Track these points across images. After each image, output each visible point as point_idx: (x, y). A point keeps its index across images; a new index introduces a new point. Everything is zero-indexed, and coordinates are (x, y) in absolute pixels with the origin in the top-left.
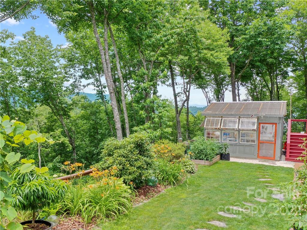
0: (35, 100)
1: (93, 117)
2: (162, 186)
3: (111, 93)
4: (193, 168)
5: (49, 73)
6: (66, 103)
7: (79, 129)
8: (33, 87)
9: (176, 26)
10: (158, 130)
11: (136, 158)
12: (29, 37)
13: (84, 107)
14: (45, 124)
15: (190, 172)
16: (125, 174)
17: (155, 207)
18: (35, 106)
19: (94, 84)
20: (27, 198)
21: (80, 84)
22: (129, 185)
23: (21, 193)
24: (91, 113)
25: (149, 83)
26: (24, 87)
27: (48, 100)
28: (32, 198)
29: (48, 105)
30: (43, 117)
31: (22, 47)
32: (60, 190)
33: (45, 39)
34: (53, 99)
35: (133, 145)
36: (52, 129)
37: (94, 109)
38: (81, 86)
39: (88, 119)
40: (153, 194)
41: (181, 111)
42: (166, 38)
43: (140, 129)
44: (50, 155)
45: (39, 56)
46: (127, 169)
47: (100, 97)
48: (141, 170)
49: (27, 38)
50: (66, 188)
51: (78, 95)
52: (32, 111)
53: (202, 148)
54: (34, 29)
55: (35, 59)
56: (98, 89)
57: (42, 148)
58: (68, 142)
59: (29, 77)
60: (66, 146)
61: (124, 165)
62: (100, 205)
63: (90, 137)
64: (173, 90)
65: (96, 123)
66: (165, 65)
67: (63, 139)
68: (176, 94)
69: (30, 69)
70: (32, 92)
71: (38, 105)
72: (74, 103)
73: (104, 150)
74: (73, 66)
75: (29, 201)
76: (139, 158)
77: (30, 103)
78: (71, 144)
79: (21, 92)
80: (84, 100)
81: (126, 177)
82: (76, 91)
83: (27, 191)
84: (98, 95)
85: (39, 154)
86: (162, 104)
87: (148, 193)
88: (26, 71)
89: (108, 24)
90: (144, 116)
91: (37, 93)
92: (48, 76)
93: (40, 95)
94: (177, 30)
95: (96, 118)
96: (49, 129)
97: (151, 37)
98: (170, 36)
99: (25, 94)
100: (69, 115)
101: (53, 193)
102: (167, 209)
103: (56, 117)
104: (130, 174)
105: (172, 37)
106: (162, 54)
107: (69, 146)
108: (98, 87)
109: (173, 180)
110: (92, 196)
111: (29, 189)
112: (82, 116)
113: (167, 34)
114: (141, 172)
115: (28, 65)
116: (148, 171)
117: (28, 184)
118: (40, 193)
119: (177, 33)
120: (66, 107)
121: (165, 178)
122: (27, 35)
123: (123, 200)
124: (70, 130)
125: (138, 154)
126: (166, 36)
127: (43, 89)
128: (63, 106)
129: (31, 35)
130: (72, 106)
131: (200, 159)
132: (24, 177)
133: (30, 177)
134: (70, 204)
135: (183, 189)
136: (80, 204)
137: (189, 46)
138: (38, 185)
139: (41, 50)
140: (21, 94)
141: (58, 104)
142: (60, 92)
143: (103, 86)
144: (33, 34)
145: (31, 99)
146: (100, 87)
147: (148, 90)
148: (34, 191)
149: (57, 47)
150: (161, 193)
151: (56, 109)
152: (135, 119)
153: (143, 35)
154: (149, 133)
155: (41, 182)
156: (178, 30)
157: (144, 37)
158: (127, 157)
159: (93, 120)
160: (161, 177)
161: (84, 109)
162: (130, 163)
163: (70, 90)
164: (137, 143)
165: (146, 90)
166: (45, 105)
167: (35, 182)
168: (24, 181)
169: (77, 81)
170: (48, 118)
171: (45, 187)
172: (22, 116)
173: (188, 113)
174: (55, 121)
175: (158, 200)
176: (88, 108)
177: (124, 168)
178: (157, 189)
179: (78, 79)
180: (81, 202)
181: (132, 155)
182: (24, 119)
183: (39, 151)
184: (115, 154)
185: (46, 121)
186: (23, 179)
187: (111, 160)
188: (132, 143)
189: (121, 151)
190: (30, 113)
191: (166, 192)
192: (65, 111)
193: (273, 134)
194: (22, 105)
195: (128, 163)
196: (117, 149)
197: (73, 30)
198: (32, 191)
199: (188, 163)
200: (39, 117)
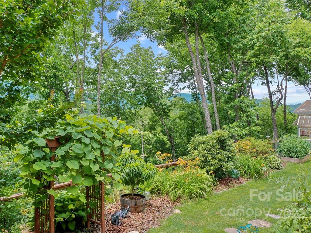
0: (140, 103)
1: (190, 117)
2: (245, 179)
3: (202, 95)
4: (279, 165)
5: (151, 79)
6: (166, 105)
7: (177, 128)
8: (138, 92)
9: (262, 29)
10: (247, 128)
11: (217, 152)
12: (135, 49)
13: (182, 108)
14: (149, 124)
15: (276, 168)
16: (208, 165)
17: (233, 195)
18: (140, 108)
19: (190, 87)
20: (128, 175)
21: (178, 88)
22: (211, 174)
23: (124, 171)
24: (188, 113)
25: (237, 84)
26: (131, 92)
27: (150, 102)
28: (131, 175)
29: (151, 107)
30: (147, 117)
31: (129, 58)
32: (151, 171)
33: (149, 50)
34: (154, 102)
35: (214, 141)
36: (154, 128)
37: (191, 110)
38: (178, 89)
39: (186, 118)
40: (234, 185)
41: (276, 109)
42: (252, 42)
43: (230, 127)
44: (153, 151)
45: (143, 65)
46: (209, 161)
47: (194, 99)
48: (221, 162)
49: (134, 50)
50: (155, 170)
51: (176, 98)
52: (138, 113)
53: (291, 145)
54: (139, 42)
55: (140, 68)
56: (193, 91)
57: (145, 145)
58: (167, 140)
59: (135, 83)
60: (165, 143)
61: (207, 157)
62: (184, 188)
63: (188, 136)
64: (268, 89)
65: (194, 122)
66: (252, 67)
67: (162, 136)
68: (271, 92)
69: (136, 76)
70: (138, 96)
71: (142, 107)
72: (173, 105)
73: (190, 145)
74: (171, 72)
75: (130, 177)
76: (221, 152)
77: (136, 105)
78: (170, 142)
79: (129, 96)
80: (182, 101)
81: (209, 168)
82: (174, 93)
83: (128, 170)
84: (193, 97)
85: (142, 149)
86: (251, 104)
87: (229, 183)
88: (133, 79)
89: (199, 34)
90: (233, 115)
91: (142, 97)
92: (150, 82)
93: (144, 98)
94: (262, 33)
95: (193, 118)
96: (152, 128)
97: (239, 42)
98: (256, 40)
99: (132, 98)
100: (169, 115)
101: (146, 173)
102: (244, 197)
103: (157, 117)
104: (212, 165)
105: (258, 40)
106: (253, 55)
107: (168, 143)
108: (193, 89)
109: (254, 173)
110: (177, 181)
111: (130, 168)
112: (180, 116)
113: (254, 38)
114: (222, 164)
115: (134, 73)
116: (229, 163)
117: (129, 165)
118: (137, 171)
119: (263, 36)
120: (166, 109)
121: (247, 172)
122: (134, 47)
123: (203, 185)
124: (169, 129)
125: (219, 149)
126: (252, 40)
127: (146, 94)
128: (164, 107)
129: (137, 48)
130: (171, 107)
131: (290, 157)
132: (126, 160)
133: (131, 161)
134: (161, 186)
135: (264, 182)
136: (168, 186)
137: (276, 48)
138: (135, 166)
139: (145, 60)
140: (129, 98)
141: (159, 106)
142: (160, 95)
143: (197, 88)
144: (139, 46)
145: (136, 102)
146: (195, 90)
147: (236, 91)
148: (132, 170)
149: (158, 56)
150: (242, 184)
151: (157, 110)
152: (229, 118)
153: (231, 41)
154: (238, 131)
155: (137, 164)
156: (264, 34)
157: (232, 43)
158: (209, 151)
159: (190, 120)
160: (243, 171)
161: (182, 110)
162: (212, 156)
163: (169, 93)
164: (219, 139)
165: (235, 91)
166: (148, 107)
167: (133, 164)
168: (126, 163)
169: (175, 85)
170: (151, 119)
171: (140, 168)
172: (129, 117)
173: (286, 111)
174: (156, 121)
175: (237, 190)
176: (186, 109)
177: (206, 160)
178: (239, 181)
179: (176, 83)
180: (169, 185)
181: (214, 149)
182: (131, 119)
183: (143, 147)
184: (200, 148)
185: (149, 121)
186: (126, 162)
187: (196, 153)
188: (214, 139)
189: (205, 146)
190: (135, 115)
191: (247, 184)
192: (165, 112)
194: (129, 107)
195: (210, 156)
196: (202, 144)
197: (170, 43)
198: (131, 170)
199: (274, 160)
200: (143, 117)
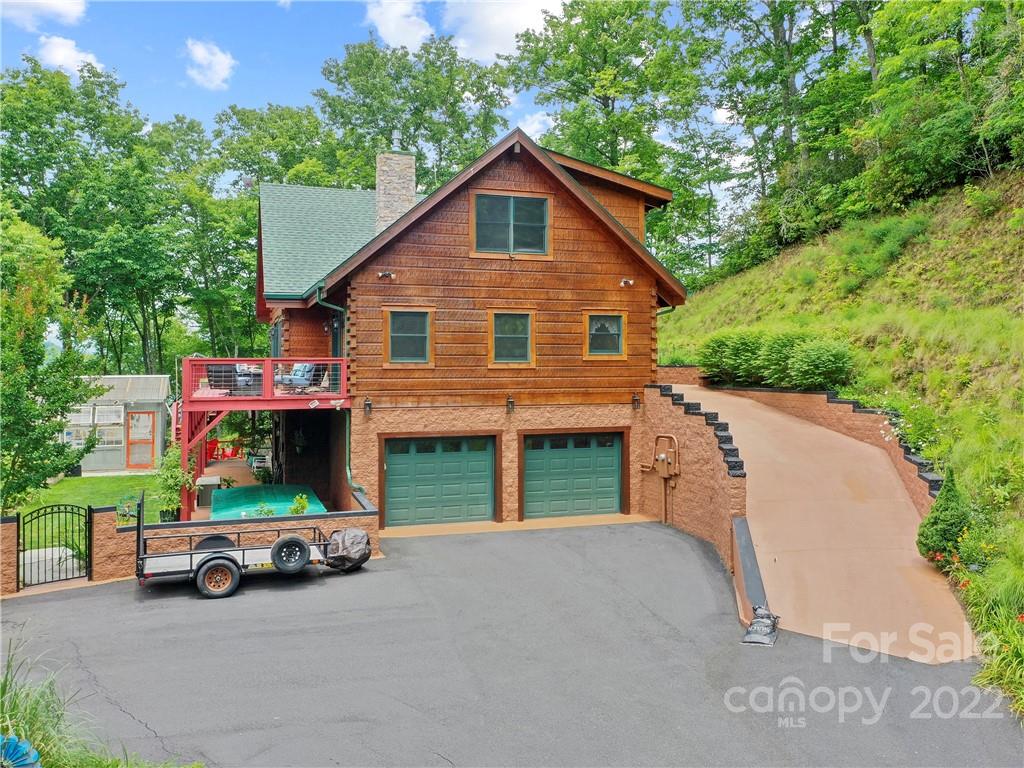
193: (150, 428)
